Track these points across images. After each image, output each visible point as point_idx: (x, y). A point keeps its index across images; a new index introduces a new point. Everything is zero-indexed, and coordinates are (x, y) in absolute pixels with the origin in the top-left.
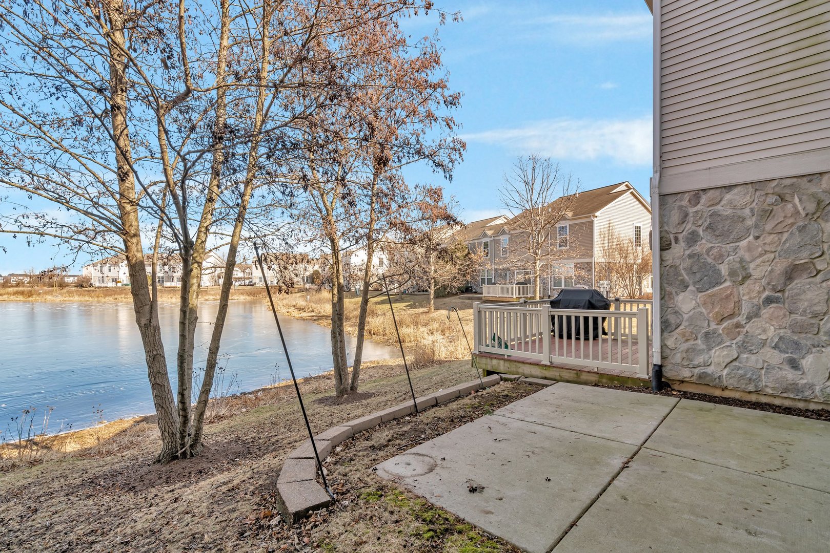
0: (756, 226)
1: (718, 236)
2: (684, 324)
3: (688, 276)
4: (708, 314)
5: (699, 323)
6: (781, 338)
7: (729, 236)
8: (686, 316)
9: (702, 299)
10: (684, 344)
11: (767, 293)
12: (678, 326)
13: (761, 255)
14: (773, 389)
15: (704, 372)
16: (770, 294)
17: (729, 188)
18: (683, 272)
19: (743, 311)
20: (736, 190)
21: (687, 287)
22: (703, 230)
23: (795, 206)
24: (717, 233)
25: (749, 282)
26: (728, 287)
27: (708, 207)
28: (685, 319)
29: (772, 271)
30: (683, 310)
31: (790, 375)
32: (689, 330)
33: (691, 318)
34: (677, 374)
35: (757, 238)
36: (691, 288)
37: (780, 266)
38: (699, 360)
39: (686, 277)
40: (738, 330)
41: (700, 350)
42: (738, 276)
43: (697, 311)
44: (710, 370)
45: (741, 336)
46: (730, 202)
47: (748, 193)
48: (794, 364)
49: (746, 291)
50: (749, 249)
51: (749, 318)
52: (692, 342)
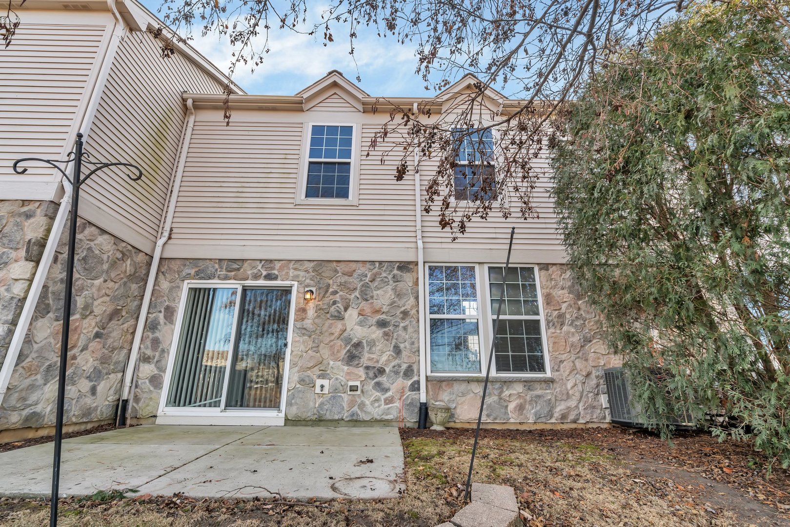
0: (107, 272)
1: (87, 270)
2: (34, 355)
3: (53, 301)
4: (56, 344)
5: (46, 355)
6: (95, 368)
7: (91, 273)
8: (36, 346)
9: (56, 328)
10: (25, 381)
11: (96, 329)
12: (27, 357)
13: (103, 296)
14: (77, 417)
15: (34, 412)
16: (99, 330)
17: (103, 231)
18: (50, 295)
19: (79, 344)
20: (106, 237)
21: (49, 312)
22: (78, 260)
23: (126, 266)
24: (87, 267)
25: (90, 317)
26: (77, 320)
27: (88, 240)
28: (35, 350)
29: (105, 311)
30: (36, 339)
31: (89, 401)
32: (35, 363)
33: (42, 348)
34: (6, 421)
35: (105, 281)
36: (51, 315)
37: (110, 309)
38: (33, 398)
39: (51, 302)
40: (72, 361)
41: (38, 386)
42: (87, 310)
43: (48, 340)
44: (38, 409)
45: (73, 368)
46: (101, 245)
47: (109, 243)
48: (93, 391)
49: (87, 326)
50: (99, 289)
51: (82, 351)
52: (33, 378)
